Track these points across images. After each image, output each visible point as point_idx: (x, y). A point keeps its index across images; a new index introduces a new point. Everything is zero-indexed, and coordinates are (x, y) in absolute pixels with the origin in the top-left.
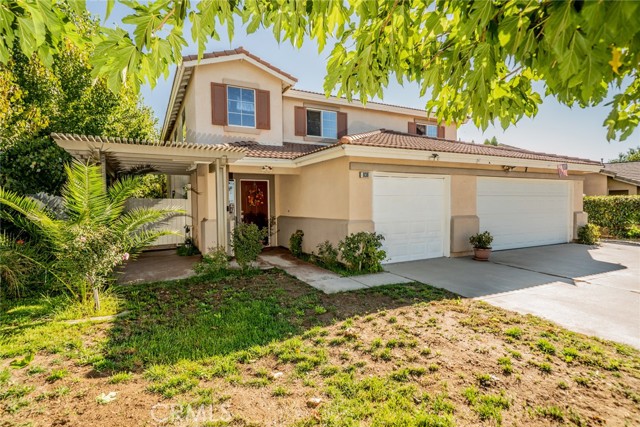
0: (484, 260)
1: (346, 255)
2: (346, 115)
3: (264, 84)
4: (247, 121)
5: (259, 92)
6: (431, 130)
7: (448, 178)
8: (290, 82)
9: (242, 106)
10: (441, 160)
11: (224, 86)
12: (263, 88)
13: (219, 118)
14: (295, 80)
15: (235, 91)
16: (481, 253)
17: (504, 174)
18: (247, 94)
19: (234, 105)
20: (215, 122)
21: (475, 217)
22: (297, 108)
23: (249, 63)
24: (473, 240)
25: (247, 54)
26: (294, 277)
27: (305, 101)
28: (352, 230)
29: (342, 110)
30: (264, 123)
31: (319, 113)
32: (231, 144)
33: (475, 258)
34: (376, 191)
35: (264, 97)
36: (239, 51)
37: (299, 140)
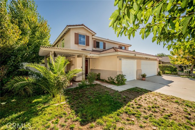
0: (144, 80)
1: (117, 80)
2: (105, 43)
3: (88, 34)
4: (84, 44)
5: (87, 36)
6: (123, 48)
7: (136, 60)
8: (94, 34)
9: (82, 39)
10: (136, 56)
11: (78, 34)
12: (88, 35)
13: (77, 42)
14: (96, 34)
15: (80, 35)
16: (144, 79)
17: (146, 59)
18: (84, 36)
19: (80, 39)
20: (75, 43)
21: (141, 70)
22: (94, 41)
23: (85, 28)
24: (142, 75)
25: (84, 26)
26: (105, 86)
27: (96, 39)
28: (118, 74)
29: (104, 42)
30: (88, 45)
31: (99, 42)
32: (82, 50)
33: (142, 80)
34: (123, 63)
35: (88, 37)
36: (82, 25)
37: (94, 49)
